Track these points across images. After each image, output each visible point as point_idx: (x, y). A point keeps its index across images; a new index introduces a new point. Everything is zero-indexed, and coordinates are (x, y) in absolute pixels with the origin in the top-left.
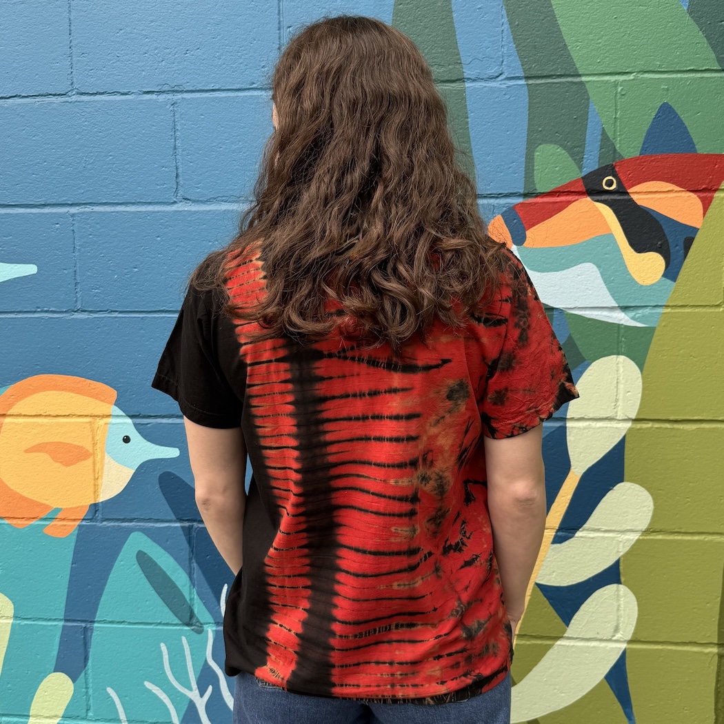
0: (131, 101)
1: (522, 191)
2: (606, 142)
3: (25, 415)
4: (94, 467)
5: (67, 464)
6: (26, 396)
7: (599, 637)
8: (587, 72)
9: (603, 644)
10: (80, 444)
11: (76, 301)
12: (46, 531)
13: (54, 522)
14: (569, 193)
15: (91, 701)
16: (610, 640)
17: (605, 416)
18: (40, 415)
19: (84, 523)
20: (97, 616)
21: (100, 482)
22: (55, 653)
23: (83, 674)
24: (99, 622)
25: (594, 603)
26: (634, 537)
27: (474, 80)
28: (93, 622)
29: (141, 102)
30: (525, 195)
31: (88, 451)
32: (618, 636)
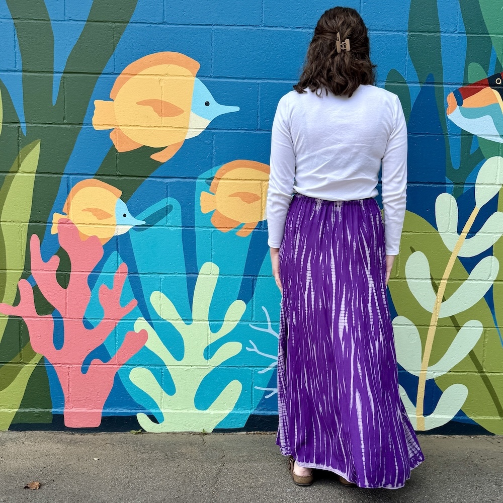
0: (289, 31)
1: (462, 82)
2: (498, 63)
3: (229, 179)
4: (261, 204)
5: (249, 202)
6: (231, 170)
7: (483, 279)
8: (492, 33)
9: (484, 282)
10: (256, 193)
11: (257, 125)
12: (237, 234)
13: (241, 230)
14: (482, 85)
15: (254, 313)
16: (487, 280)
17: (491, 183)
18: (237, 179)
19: (255, 230)
20: (260, 273)
21: (263, 211)
22: (239, 291)
23: (251, 300)
24: (260, 276)
25: (482, 264)
26: (500, 235)
27: (445, 33)
28: (257, 276)
29: (294, 32)
30: (464, 84)
31: (259, 196)
32: (490, 278)
